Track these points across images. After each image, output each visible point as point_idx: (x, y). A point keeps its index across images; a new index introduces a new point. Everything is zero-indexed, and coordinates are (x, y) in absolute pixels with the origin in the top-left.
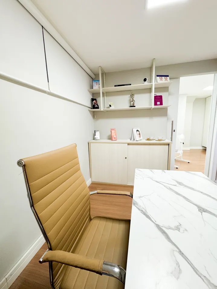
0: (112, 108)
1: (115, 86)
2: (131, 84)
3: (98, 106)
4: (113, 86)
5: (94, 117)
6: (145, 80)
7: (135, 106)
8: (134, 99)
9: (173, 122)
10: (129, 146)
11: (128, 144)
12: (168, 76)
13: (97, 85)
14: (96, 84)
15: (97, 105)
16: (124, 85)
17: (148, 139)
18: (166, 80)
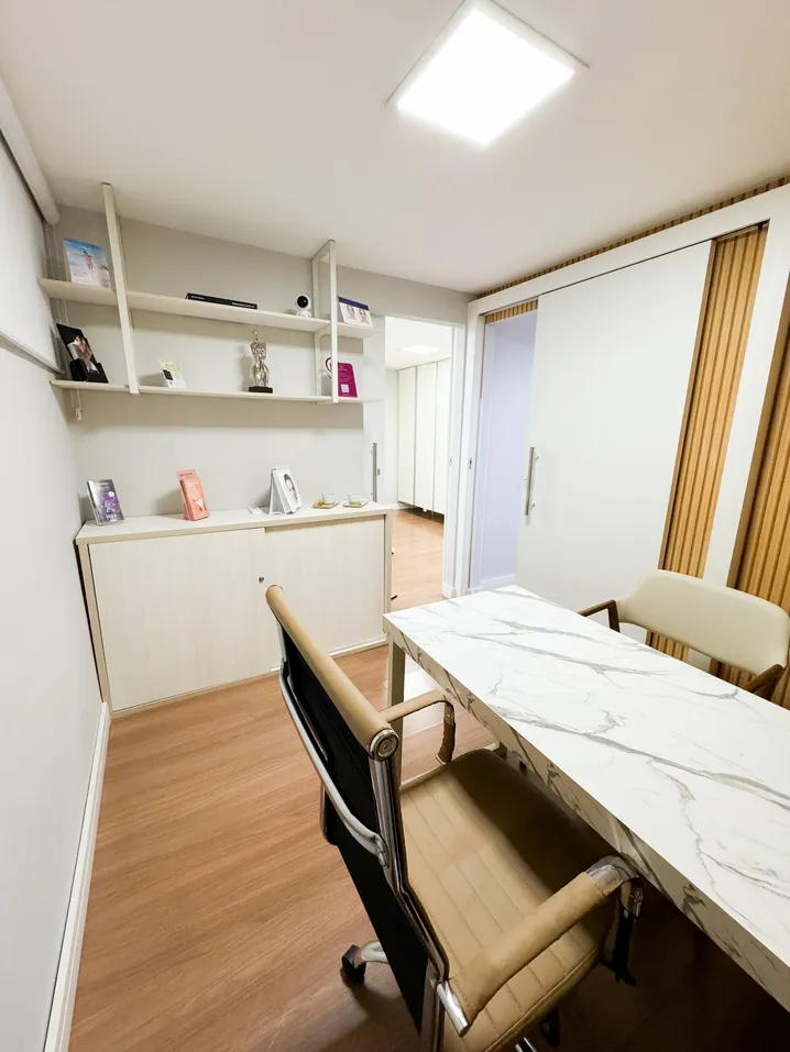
0: (176, 386)
1: (190, 296)
2: (255, 307)
3: (99, 366)
4: (180, 297)
5: (70, 414)
6: (302, 302)
7: (270, 390)
8: (265, 362)
9: (375, 445)
10: (269, 534)
11: (267, 529)
12: (366, 308)
13: (90, 265)
14: (84, 262)
15: (93, 359)
16: (229, 302)
17: (321, 505)
18: (364, 319)
